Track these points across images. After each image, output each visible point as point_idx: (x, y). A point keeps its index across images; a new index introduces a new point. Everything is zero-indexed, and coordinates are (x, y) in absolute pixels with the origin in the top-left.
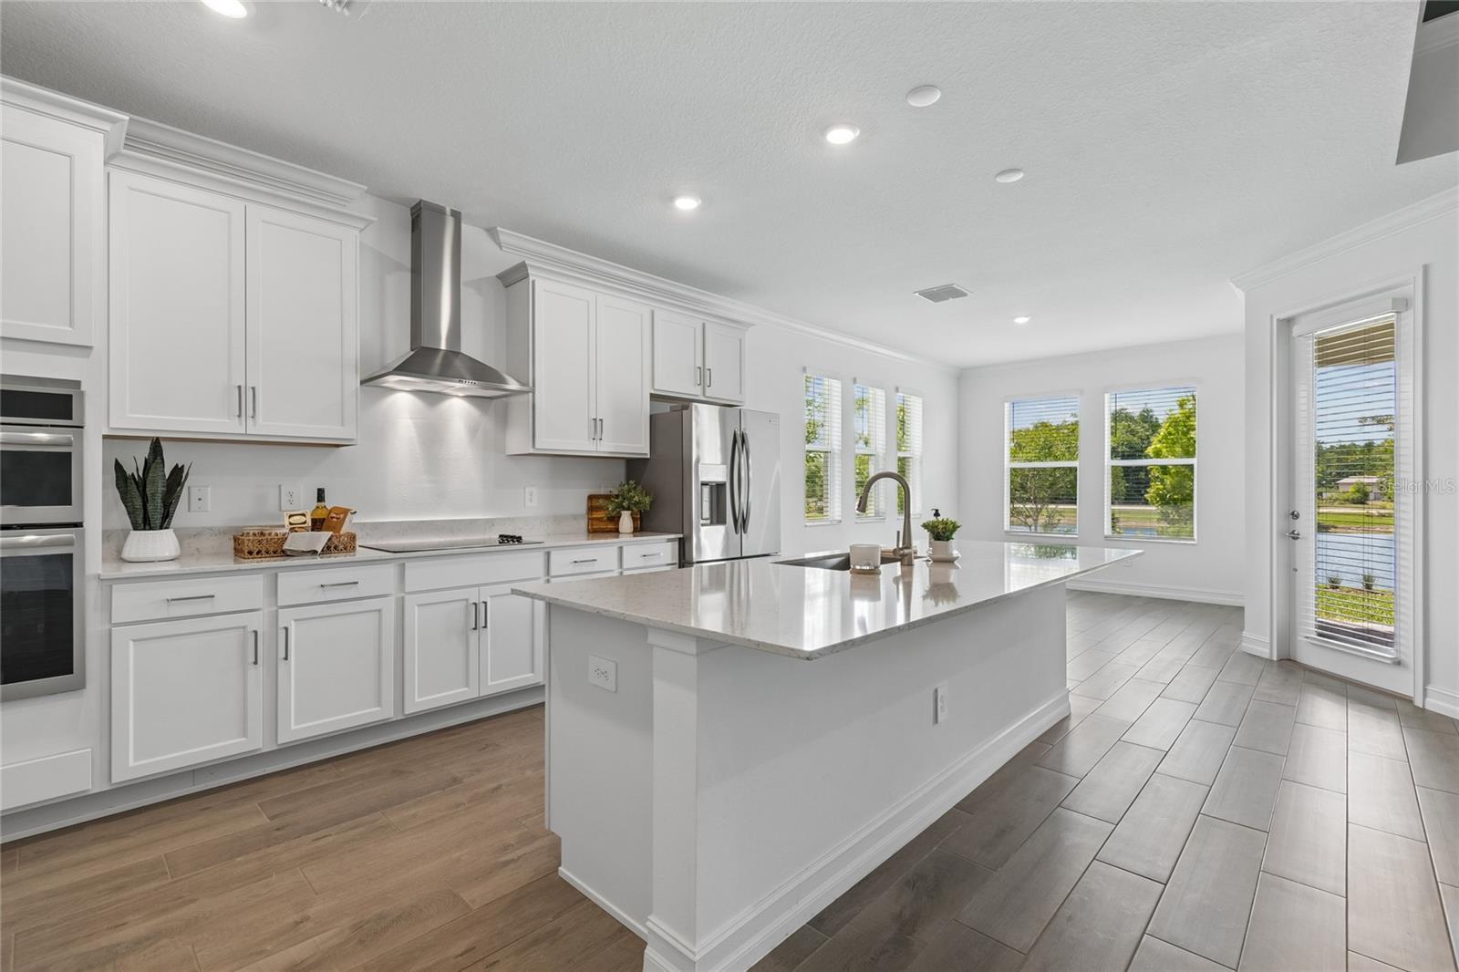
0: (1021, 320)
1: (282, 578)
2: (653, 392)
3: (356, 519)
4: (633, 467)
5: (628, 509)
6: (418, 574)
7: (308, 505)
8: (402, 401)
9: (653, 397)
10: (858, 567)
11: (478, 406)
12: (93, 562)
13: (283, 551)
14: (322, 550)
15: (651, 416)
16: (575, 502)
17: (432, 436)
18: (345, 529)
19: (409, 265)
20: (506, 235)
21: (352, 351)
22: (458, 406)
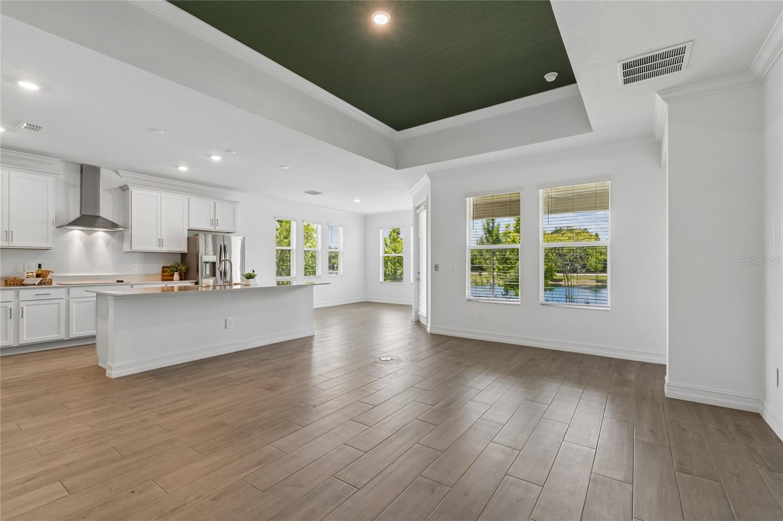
0: (357, 201)
1: (21, 292)
2: (189, 228)
3: (53, 274)
4: (183, 255)
5: (177, 271)
6: (74, 292)
7: (35, 270)
8: (77, 234)
11: (110, 234)
13: (23, 284)
14: (38, 284)
15: (188, 238)
16: (157, 268)
17: (89, 246)
18: (48, 277)
19: (79, 185)
20: (122, 173)
21: (52, 217)
22: (101, 235)
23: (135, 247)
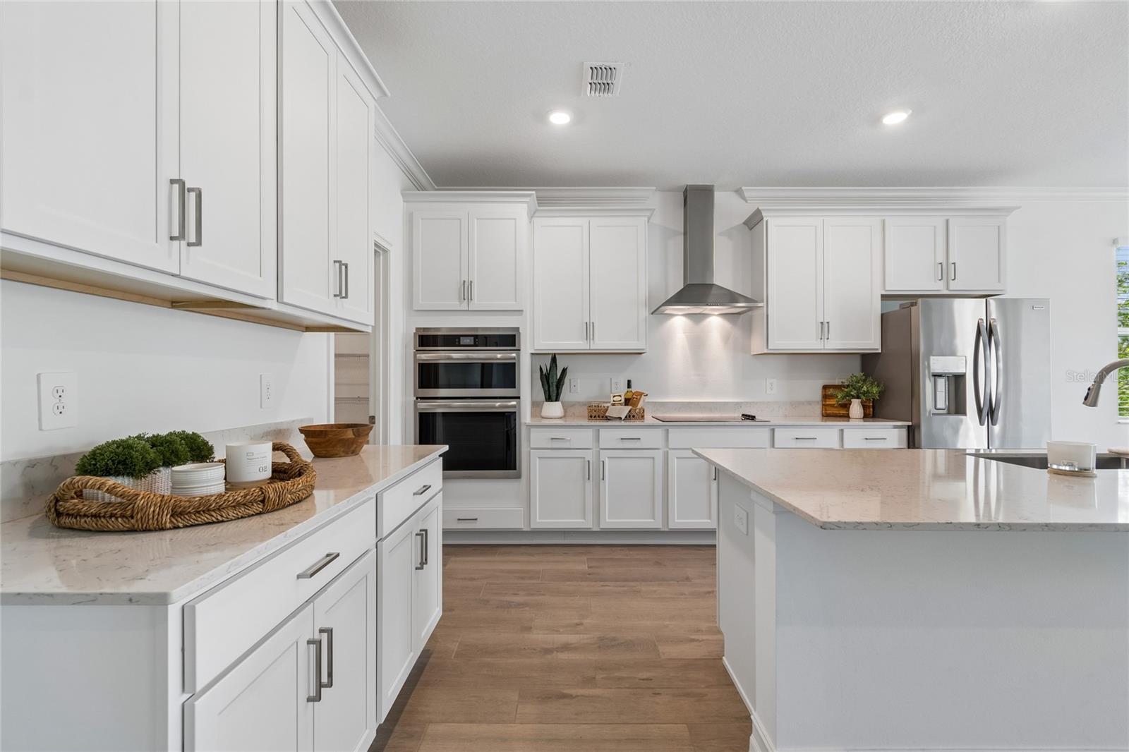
1: (602, 431)
2: (884, 293)
3: (647, 399)
4: (867, 360)
5: (858, 397)
6: (678, 437)
7: (623, 390)
8: (679, 321)
9: (884, 297)
10: (1055, 467)
11: (728, 320)
12: (526, 417)
13: (606, 417)
14: (626, 417)
15: (882, 315)
16: (811, 389)
17: (697, 344)
18: (640, 405)
19: (682, 231)
20: (749, 191)
21: (644, 294)
22: (715, 321)
23: (777, 344)
